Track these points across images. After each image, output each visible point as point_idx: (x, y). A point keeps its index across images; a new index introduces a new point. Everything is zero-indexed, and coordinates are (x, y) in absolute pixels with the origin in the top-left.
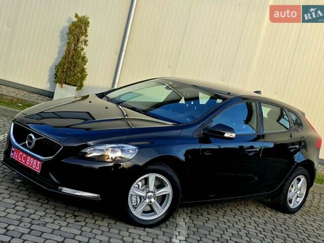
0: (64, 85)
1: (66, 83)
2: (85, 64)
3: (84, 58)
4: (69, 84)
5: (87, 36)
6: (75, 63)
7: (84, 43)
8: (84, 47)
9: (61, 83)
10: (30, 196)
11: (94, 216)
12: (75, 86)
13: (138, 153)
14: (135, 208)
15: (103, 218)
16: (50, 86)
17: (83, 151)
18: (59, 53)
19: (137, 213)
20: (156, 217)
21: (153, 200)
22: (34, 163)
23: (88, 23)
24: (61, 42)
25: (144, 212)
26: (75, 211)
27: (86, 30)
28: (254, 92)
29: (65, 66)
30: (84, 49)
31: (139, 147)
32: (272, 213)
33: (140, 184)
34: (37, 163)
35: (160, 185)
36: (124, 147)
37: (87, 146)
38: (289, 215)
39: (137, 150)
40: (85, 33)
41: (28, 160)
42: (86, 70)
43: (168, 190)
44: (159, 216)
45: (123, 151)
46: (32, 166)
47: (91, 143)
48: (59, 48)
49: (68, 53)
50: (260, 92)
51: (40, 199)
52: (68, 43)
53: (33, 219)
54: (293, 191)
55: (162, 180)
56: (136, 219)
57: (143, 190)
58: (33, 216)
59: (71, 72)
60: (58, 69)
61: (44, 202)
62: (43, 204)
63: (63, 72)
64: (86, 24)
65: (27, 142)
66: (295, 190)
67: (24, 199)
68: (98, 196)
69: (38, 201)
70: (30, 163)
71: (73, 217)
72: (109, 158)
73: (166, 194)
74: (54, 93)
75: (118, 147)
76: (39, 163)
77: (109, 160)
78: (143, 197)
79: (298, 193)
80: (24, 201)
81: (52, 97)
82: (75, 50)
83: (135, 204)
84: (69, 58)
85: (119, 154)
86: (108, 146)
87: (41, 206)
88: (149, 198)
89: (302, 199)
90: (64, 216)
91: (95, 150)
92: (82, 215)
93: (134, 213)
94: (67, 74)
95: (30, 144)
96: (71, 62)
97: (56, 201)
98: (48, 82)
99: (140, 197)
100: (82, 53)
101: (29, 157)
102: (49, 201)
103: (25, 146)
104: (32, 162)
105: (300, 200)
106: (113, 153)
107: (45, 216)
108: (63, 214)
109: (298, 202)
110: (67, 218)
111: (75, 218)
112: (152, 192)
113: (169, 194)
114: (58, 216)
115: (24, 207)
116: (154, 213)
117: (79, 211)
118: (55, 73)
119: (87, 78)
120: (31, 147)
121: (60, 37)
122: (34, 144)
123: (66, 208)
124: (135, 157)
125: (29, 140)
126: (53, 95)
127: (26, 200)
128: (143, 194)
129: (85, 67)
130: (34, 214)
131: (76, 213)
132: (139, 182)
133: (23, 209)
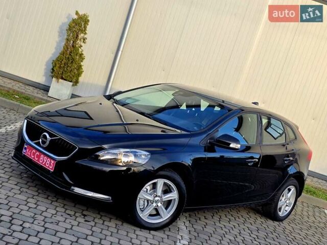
0: (60, 80)
1: (62, 78)
2: (82, 61)
3: (81, 54)
4: (65, 80)
5: (85, 34)
6: (73, 59)
7: (82, 40)
8: (83, 44)
9: (57, 78)
10: (39, 193)
11: (102, 216)
12: (71, 82)
13: (151, 159)
14: (142, 211)
15: (111, 219)
16: (46, 80)
17: (97, 154)
18: (56, 48)
19: (144, 216)
20: (161, 220)
21: (159, 204)
22: (48, 162)
23: (88, 21)
24: (59, 37)
25: (151, 215)
26: (83, 210)
27: (85, 27)
28: (253, 103)
29: (63, 62)
30: (82, 46)
31: (152, 153)
32: (263, 220)
33: (149, 188)
34: (50, 162)
35: (167, 191)
36: (137, 153)
37: (102, 149)
38: (277, 223)
39: (149, 156)
40: (84, 31)
41: (41, 158)
42: (83, 68)
43: (174, 195)
44: (164, 220)
45: (136, 156)
46: (45, 164)
47: (105, 146)
48: (57, 43)
49: (66, 49)
50: (258, 103)
51: (49, 196)
52: (67, 40)
53: (46, 217)
54: (283, 200)
55: (170, 185)
56: (142, 222)
57: (151, 194)
58: (44, 214)
59: (68, 68)
60: (56, 64)
61: (53, 200)
62: (52, 201)
63: (60, 67)
64: (86, 22)
65: (41, 140)
66: (285, 199)
67: (34, 196)
68: (109, 198)
69: (47, 198)
70: (43, 161)
71: (83, 217)
72: (121, 162)
73: (171, 200)
74: (50, 87)
75: (131, 152)
76: (53, 162)
77: (121, 164)
78: (151, 201)
79: (287, 202)
80: (34, 197)
81: (48, 91)
82: (73, 46)
83: (142, 207)
84: (67, 54)
85: (132, 158)
86: (122, 150)
87: (51, 203)
88: (156, 202)
89: (290, 208)
90: (74, 215)
91: (108, 153)
92: (91, 215)
93: (141, 215)
94: (64, 70)
95: (44, 142)
96: (68, 58)
97: (64, 199)
98: (44, 76)
99: (148, 201)
100: (80, 50)
101: (42, 156)
102: (58, 199)
103: (38, 144)
104: (45, 161)
105: (288, 209)
106: (125, 158)
107: (56, 214)
108: (72, 213)
109: (286, 211)
110: (77, 217)
111: (84, 218)
112: (159, 196)
113: (175, 199)
114: (68, 214)
115: (35, 204)
116: (159, 216)
117: (87, 210)
118: (52, 67)
119: (83, 75)
120: (45, 146)
121: (58, 32)
122: (48, 143)
123: (75, 206)
124: (147, 162)
125: (43, 139)
126: (49, 89)
127: (37, 197)
128: (151, 198)
129: (82, 64)
130: (46, 211)
131: (85, 213)
132: (148, 186)
133: (35, 206)
